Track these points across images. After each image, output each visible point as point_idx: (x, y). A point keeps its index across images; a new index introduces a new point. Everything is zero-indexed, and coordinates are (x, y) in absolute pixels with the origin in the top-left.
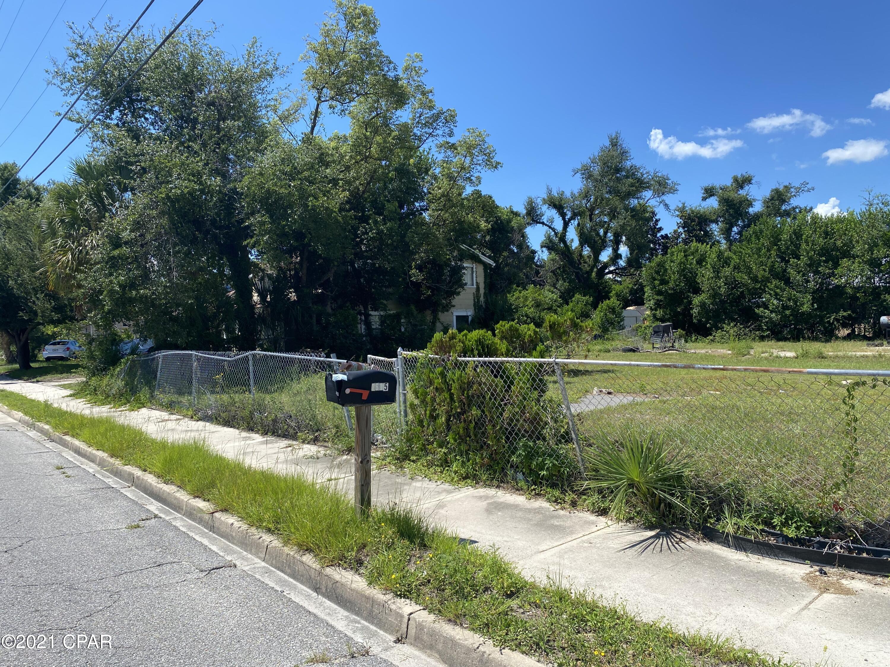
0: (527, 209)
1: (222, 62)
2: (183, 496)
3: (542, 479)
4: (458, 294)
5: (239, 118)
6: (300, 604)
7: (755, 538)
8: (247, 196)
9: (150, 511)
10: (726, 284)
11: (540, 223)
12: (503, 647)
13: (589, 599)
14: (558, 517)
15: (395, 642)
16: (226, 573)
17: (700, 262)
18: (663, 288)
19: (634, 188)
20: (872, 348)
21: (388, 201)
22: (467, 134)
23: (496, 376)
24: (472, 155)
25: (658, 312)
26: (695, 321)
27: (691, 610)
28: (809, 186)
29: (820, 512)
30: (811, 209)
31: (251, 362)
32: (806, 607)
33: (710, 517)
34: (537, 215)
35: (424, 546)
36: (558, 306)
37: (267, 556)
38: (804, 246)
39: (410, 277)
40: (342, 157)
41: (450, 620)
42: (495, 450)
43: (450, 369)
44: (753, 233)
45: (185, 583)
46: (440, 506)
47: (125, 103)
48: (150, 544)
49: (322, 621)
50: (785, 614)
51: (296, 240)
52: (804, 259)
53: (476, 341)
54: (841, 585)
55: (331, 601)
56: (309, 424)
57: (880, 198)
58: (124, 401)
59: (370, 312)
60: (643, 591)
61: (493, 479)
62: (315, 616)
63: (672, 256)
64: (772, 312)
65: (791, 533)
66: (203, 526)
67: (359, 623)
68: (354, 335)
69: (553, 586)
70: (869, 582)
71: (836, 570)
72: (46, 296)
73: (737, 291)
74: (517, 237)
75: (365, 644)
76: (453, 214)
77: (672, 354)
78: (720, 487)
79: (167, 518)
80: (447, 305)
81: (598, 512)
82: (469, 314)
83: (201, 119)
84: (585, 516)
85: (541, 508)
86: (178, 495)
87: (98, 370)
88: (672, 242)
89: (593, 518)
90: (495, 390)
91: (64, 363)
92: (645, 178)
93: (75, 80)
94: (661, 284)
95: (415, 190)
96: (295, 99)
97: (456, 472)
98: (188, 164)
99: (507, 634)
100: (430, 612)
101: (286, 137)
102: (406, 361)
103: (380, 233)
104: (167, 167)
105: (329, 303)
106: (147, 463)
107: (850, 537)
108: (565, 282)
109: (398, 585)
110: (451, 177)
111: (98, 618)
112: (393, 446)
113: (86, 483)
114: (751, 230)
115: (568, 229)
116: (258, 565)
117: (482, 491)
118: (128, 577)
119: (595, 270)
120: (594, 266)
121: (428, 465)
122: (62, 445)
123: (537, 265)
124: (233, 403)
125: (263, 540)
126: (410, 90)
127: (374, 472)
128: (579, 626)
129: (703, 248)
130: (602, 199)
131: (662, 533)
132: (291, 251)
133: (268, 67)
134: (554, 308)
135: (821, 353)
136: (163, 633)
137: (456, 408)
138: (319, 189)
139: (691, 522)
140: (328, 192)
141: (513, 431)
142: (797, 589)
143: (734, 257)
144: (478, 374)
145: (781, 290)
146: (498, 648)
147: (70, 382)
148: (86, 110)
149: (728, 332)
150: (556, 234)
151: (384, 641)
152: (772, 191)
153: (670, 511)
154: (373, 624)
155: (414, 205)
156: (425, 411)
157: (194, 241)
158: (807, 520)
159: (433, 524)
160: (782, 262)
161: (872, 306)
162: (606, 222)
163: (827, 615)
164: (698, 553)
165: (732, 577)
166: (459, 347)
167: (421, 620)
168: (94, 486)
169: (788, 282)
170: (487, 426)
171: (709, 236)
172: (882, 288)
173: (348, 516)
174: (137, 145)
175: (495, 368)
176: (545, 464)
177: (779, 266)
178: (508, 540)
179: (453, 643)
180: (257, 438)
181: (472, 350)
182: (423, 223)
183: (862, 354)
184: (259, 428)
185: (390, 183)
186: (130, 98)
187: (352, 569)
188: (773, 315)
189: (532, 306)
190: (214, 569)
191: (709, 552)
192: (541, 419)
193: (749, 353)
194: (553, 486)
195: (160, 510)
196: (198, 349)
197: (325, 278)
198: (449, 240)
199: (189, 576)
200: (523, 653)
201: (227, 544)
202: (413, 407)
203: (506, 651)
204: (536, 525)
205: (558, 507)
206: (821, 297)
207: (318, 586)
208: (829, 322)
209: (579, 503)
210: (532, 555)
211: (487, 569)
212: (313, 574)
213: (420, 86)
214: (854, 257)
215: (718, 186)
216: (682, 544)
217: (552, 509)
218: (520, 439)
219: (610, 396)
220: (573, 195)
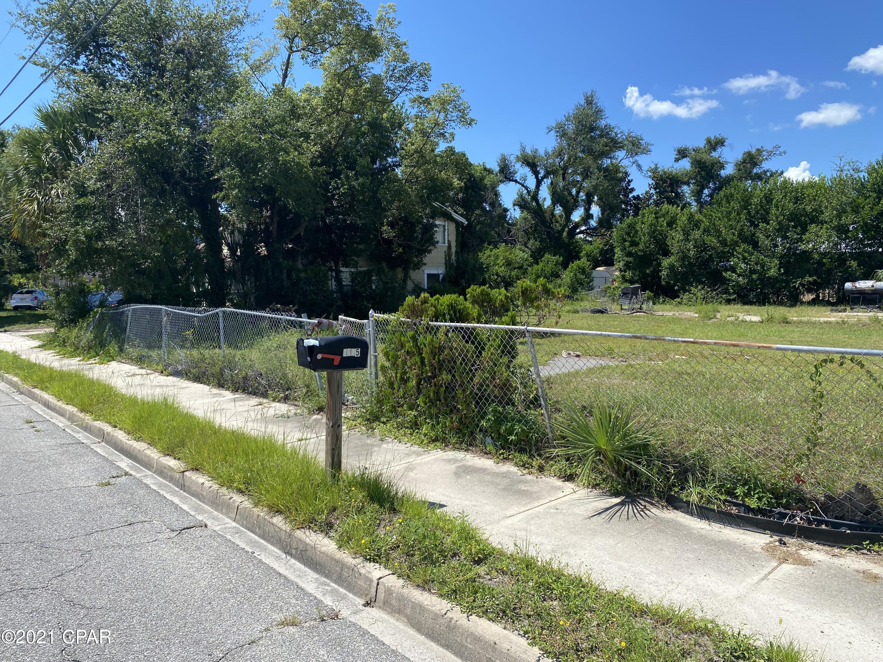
0: (500, 166)
1: (191, 7)
2: (153, 454)
3: (510, 444)
4: (430, 252)
5: (210, 67)
6: (271, 565)
7: (717, 507)
8: (217, 148)
9: (120, 468)
10: (695, 247)
11: (513, 181)
12: (470, 613)
13: (555, 567)
14: (526, 482)
15: (364, 605)
16: (197, 533)
17: (670, 224)
18: (633, 250)
19: (608, 148)
20: (835, 314)
21: (361, 156)
22: (442, 89)
23: (467, 342)
24: (446, 111)
25: (627, 274)
26: (663, 283)
27: (654, 578)
28: (781, 150)
29: (782, 483)
30: (782, 173)
31: (221, 320)
32: (765, 577)
33: (675, 486)
34: (510, 173)
35: (394, 510)
36: (529, 266)
37: (238, 516)
38: (773, 211)
39: (382, 234)
40: (314, 109)
41: (418, 586)
42: (465, 414)
43: (421, 333)
44: (725, 196)
45: (156, 542)
46: (410, 468)
47: (92, 48)
48: (121, 503)
49: (293, 583)
50: (744, 584)
51: (267, 194)
52: (773, 224)
53: (448, 306)
54: (799, 555)
55: (300, 563)
56: (279, 382)
57: (851, 164)
58: (93, 353)
59: (341, 269)
60: (607, 559)
61: (462, 442)
62: (285, 578)
63: (643, 217)
64: (739, 276)
65: (753, 503)
66: (174, 484)
67: (329, 586)
68: (324, 292)
69: (520, 554)
70: (827, 553)
71: (795, 540)
72: (12, 244)
73: (706, 253)
74: (491, 195)
75: (334, 608)
76: (426, 172)
77: (639, 317)
78: (686, 457)
79: (138, 476)
80: (418, 263)
81: (564, 477)
82: (440, 272)
83: (169, 67)
84: (552, 481)
85: (509, 472)
86: (148, 452)
87: (66, 322)
88: (644, 203)
89: (559, 483)
90: (466, 356)
91: (32, 312)
92: (619, 138)
93: (39, 23)
94: (631, 246)
95: (388, 145)
96: (267, 48)
97: (425, 435)
98: (156, 114)
99: (474, 601)
100: (399, 577)
101: (257, 88)
102: (377, 323)
103: (351, 188)
104: (134, 116)
105: (300, 259)
106: (117, 419)
107: (810, 508)
108: (536, 241)
109: (367, 550)
110: (425, 134)
111: (70, 577)
112: (364, 407)
113: (55, 438)
114: (722, 193)
115: (541, 188)
116: (229, 525)
117: (451, 454)
118: (100, 536)
119: (567, 229)
120: (566, 225)
121: (398, 426)
122: (31, 398)
123: (508, 224)
124: (203, 360)
125: (234, 501)
126: (383, 41)
127: (345, 433)
128: (545, 594)
129: (673, 209)
130: (576, 158)
131: (627, 500)
132: (261, 205)
133: (239, 14)
134: (525, 267)
135: (786, 318)
136: (135, 594)
137: (427, 372)
138: (290, 143)
139: (655, 490)
140: (299, 146)
141: (483, 396)
142: (756, 559)
143: (704, 220)
144: (449, 339)
145: (749, 254)
146: (465, 615)
147: (38, 333)
148: (51, 54)
149: (695, 295)
150: (529, 192)
151: (354, 604)
152: (744, 154)
153: (635, 479)
154: (342, 586)
155: (386, 160)
156: (396, 373)
157: (162, 193)
158: (768, 491)
159: (403, 488)
160: (751, 226)
161: (837, 272)
162: (578, 181)
163: (785, 585)
164: (662, 521)
165: (694, 546)
166: (431, 311)
167: (390, 585)
168: (64, 441)
169: (755, 245)
170: (457, 390)
171: (680, 198)
172: (848, 254)
173: (319, 479)
174: (104, 92)
175: (466, 333)
176: (514, 430)
177: (748, 230)
178: (476, 504)
179: (420, 608)
180: (228, 395)
181: (444, 315)
182: (396, 179)
183: (826, 319)
184: (229, 385)
185: (363, 137)
186: (97, 42)
187: (322, 531)
188: (741, 279)
189: (503, 265)
190: (184, 529)
191: (673, 520)
192: (511, 385)
193: (715, 317)
194: (522, 451)
195: (131, 467)
196: (166, 304)
197: (296, 233)
198: (421, 197)
199: (160, 536)
200: (490, 619)
201: (198, 504)
202: (383, 368)
203: (473, 617)
204: (503, 489)
205: (526, 471)
206: (789, 262)
207: (289, 548)
208: (794, 286)
209: (547, 467)
210: (499, 520)
211: (455, 535)
212: (283, 536)
213: (394, 38)
214: (822, 223)
215: (691, 147)
216: (647, 512)
217: (520, 473)
218: (489, 404)
219: (578, 358)
220: (547, 154)
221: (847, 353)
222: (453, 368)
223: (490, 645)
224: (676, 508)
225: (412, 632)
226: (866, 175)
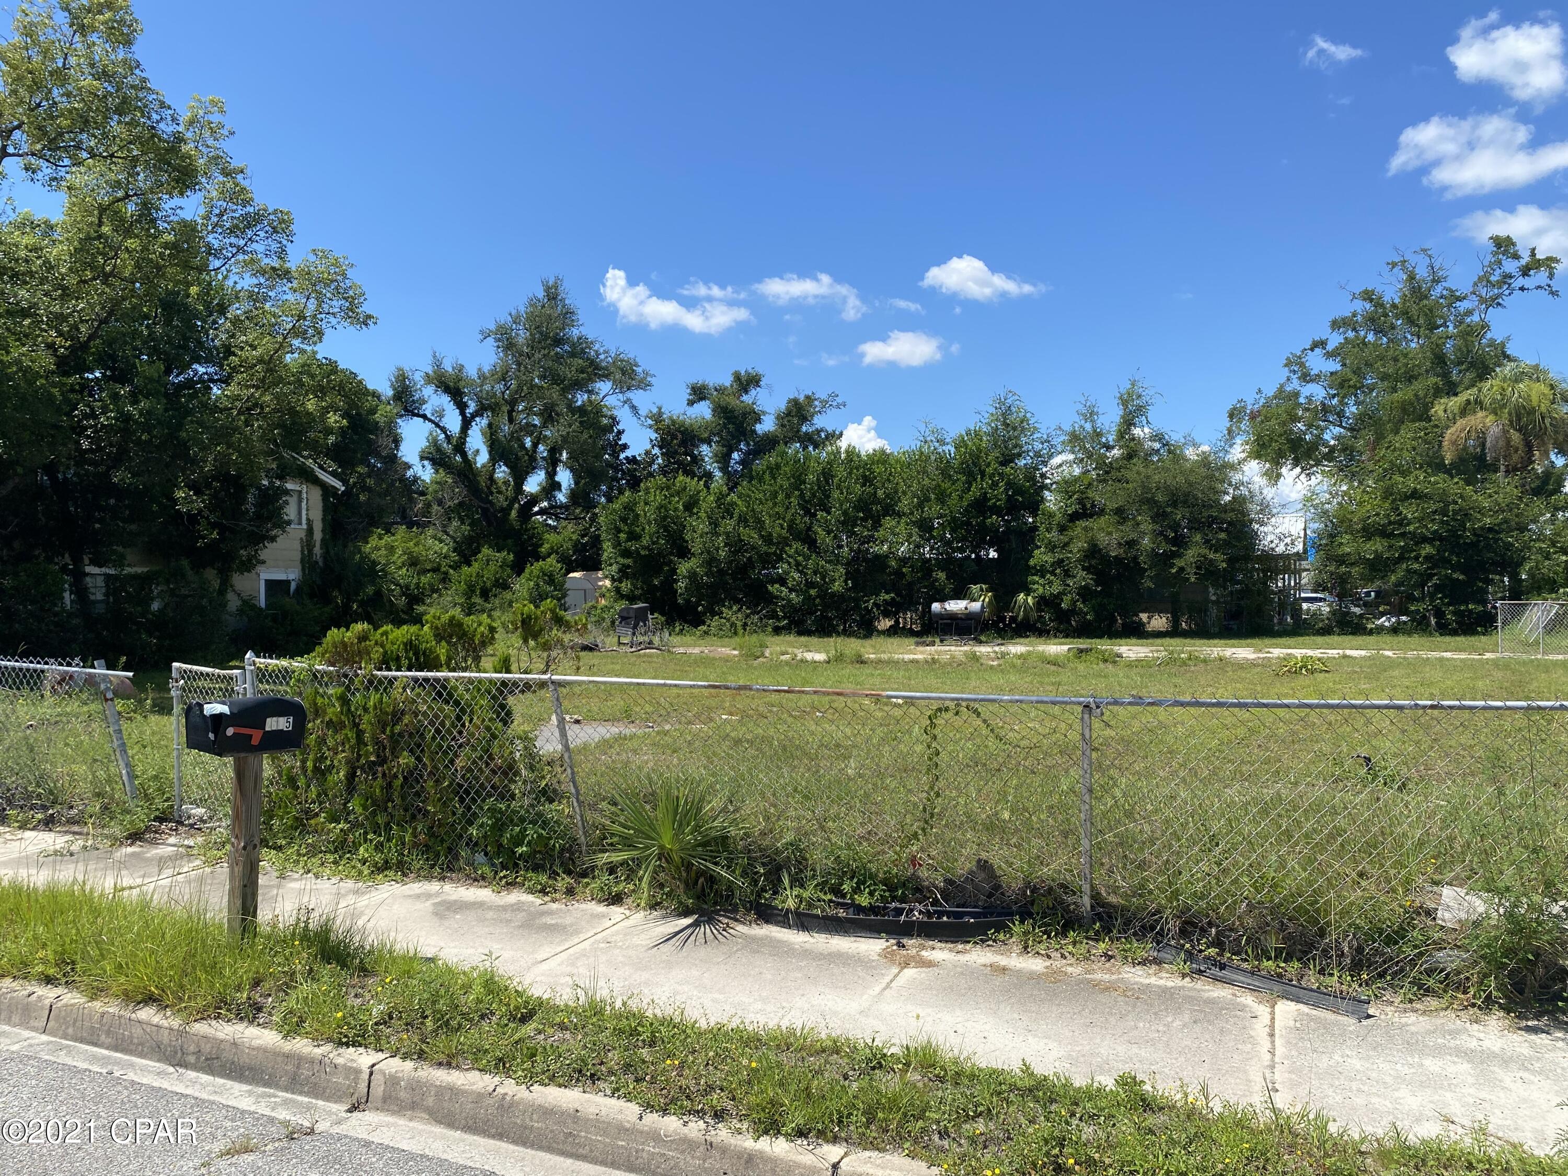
0: (395, 389)
3: (519, 859)
4: (273, 539)
6: (156, 1085)
7: (821, 912)
10: (726, 545)
11: (418, 415)
12: (530, 1083)
13: (633, 1009)
14: (550, 913)
15: (350, 1111)
17: (689, 507)
18: (633, 546)
19: (584, 375)
20: (921, 648)
22: (312, 258)
24: (320, 296)
25: (623, 585)
26: (680, 601)
28: (839, 400)
29: (895, 870)
30: (841, 435)
32: (888, 986)
33: (764, 890)
34: (414, 401)
35: (364, 971)
36: (451, 567)
37: (52, 1023)
38: (836, 494)
39: (176, 503)
41: (440, 1064)
42: (439, 820)
44: (768, 468)
49: (211, 1102)
50: (865, 997)
52: (836, 512)
53: (405, 644)
54: (921, 957)
55: (208, 1074)
56: (34, 792)
61: (432, 867)
62: (194, 1098)
63: (646, 494)
64: (791, 590)
65: (863, 900)
67: (275, 1096)
69: (582, 999)
70: (951, 950)
71: (915, 940)
73: (743, 555)
74: (384, 441)
75: (302, 1122)
76: (279, 397)
77: (650, 656)
78: (777, 849)
80: (249, 561)
81: (607, 900)
82: (291, 577)
84: (590, 907)
85: (520, 903)
88: (644, 469)
89: (601, 909)
92: (602, 361)
94: (629, 539)
95: (198, 342)
97: (365, 861)
99: (533, 1067)
100: (404, 1058)
102: (262, 674)
103: (124, 418)
107: (929, 898)
108: (463, 523)
109: (344, 1028)
114: (762, 462)
115: (470, 432)
116: (37, 1041)
117: (417, 887)
119: (516, 506)
120: (515, 499)
121: (309, 852)
125: (39, 997)
126: (200, 163)
128: (628, 1043)
129: (693, 484)
130: (531, 388)
131: (702, 919)
134: (443, 569)
135: (860, 656)
137: (367, 754)
139: (740, 900)
141: (473, 788)
142: (874, 968)
143: (738, 502)
144: (413, 698)
145: (804, 557)
146: (524, 1086)
149: (728, 620)
150: (448, 438)
151: (331, 1113)
152: (789, 401)
153: (712, 888)
155: (194, 369)
156: (304, 762)
158: (881, 882)
160: (805, 515)
161: (921, 588)
162: (535, 426)
163: (911, 991)
164: (754, 939)
165: (800, 963)
166: (376, 653)
167: (392, 1071)
169: (811, 543)
170: (425, 781)
171: (699, 465)
172: (933, 562)
176: (525, 837)
177: (802, 521)
179: (454, 1092)
181: (398, 659)
182: (215, 407)
183: (912, 657)
187: (241, 1019)
188: (793, 595)
189: (404, 565)
191: (767, 937)
193: (763, 655)
194: (536, 868)
200: (560, 1086)
203: (536, 1087)
204: (521, 927)
205: (547, 899)
206: (857, 570)
207: (179, 1054)
208: (866, 607)
209: (579, 889)
210: (529, 968)
211: (478, 989)
212: (165, 1037)
213: (218, 157)
214: (900, 515)
215: (711, 385)
216: (731, 931)
217: (539, 901)
218: (484, 800)
219: (577, 726)
220: (482, 377)
221: (963, 699)
222: (419, 746)
223: (569, 1115)
224: (767, 922)
225: (439, 1130)
226: (953, 450)
